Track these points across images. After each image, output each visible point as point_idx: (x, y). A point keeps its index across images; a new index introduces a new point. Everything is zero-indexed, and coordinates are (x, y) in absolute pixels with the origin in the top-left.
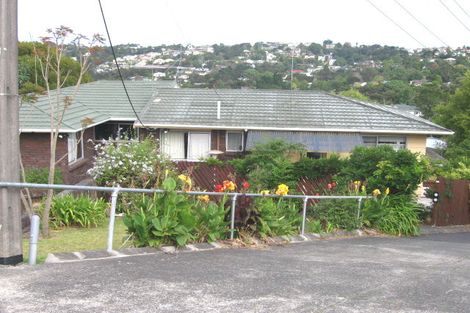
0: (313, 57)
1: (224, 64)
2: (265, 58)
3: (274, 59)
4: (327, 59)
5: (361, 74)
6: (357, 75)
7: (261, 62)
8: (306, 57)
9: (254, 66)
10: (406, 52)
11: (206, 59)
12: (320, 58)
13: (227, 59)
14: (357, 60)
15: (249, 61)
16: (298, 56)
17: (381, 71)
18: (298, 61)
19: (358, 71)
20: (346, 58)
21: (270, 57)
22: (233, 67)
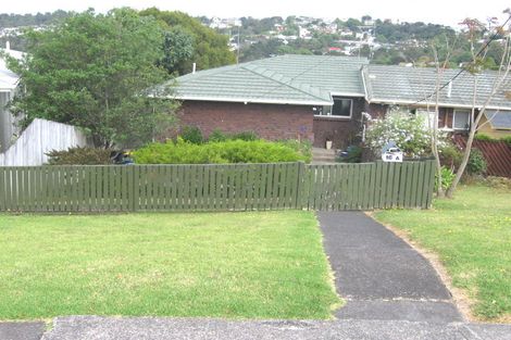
0: (351, 33)
1: (253, 40)
2: (298, 34)
3: (308, 35)
4: (365, 36)
5: (405, 54)
6: (401, 55)
7: (294, 37)
8: (343, 34)
9: (286, 42)
10: (452, 31)
11: (234, 33)
12: (358, 35)
13: (257, 33)
14: (399, 39)
15: (281, 36)
16: (334, 32)
17: (426, 51)
18: (335, 37)
19: (401, 50)
20: (387, 36)
21: (303, 32)
22: (264, 42)
